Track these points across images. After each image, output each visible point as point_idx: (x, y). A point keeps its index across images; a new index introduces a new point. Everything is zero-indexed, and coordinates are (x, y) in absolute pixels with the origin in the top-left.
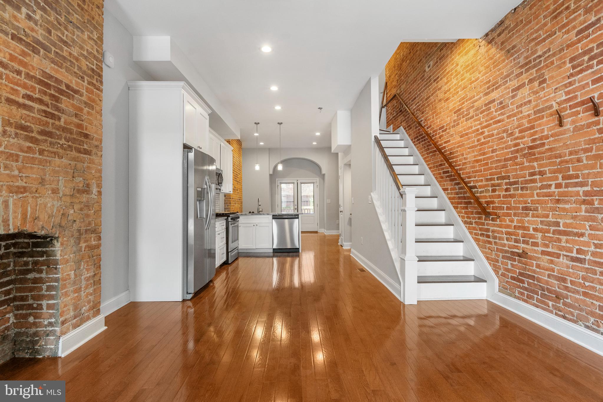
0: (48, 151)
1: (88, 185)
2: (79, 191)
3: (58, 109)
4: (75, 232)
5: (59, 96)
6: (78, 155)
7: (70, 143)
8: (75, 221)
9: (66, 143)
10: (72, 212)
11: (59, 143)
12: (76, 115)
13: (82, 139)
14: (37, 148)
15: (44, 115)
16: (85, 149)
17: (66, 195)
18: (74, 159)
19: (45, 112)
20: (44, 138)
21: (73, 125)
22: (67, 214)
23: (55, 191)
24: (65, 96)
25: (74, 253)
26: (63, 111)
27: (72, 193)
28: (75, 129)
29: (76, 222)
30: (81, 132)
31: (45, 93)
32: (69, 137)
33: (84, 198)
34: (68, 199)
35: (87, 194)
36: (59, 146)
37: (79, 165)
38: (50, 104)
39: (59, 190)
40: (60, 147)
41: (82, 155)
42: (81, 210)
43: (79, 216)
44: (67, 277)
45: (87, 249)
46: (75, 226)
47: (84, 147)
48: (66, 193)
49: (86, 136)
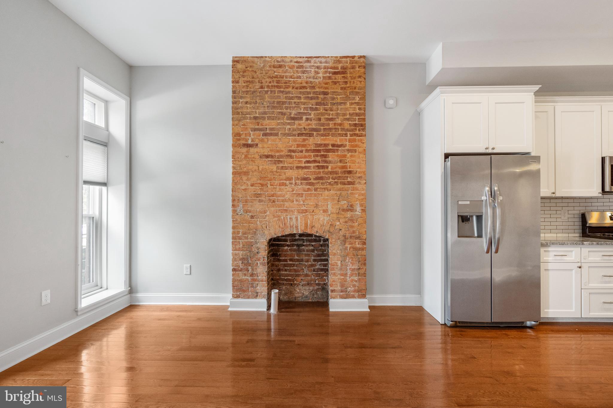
0: (320, 188)
1: (352, 206)
2: (343, 210)
3: (326, 162)
4: (341, 236)
5: (327, 154)
6: (343, 186)
7: (336, 180)
8: (341, 229)
9: (333, 181)
10: (338, 223)
11: (328, 182)
12: (341, 161)
13: (347, 175)
14: (313, 188)
15: (317, 168)
16: (348, 182)
17: (332, 213)
18: (340, 190)
19: (318, 166)
20: (318, 181)
21: (338, 168)
22: (334, 225)
23: (325, 211)
24: (331, 152)
25: (341, 250)
26: (330, 162)
27: (338, 212)
28: (340, 170)
29: (341, 230)
30: (345, 171)
31: (317, 156)
32: (335, 177)
33: (349, 214)
34: (335, 216)
35: (351, 212)
36: (328, 183)
37: (344, 193)
38: (321, 161)
39: (328, 210)
40: (329, 184)
41: (346, 186)
42: (346, 222)
43: (345, 227)
44: (334, 264)
45: (352, 249)
46: (342, 233)
47: (348, 180)
48: (333, 212)
49: (350, 172)
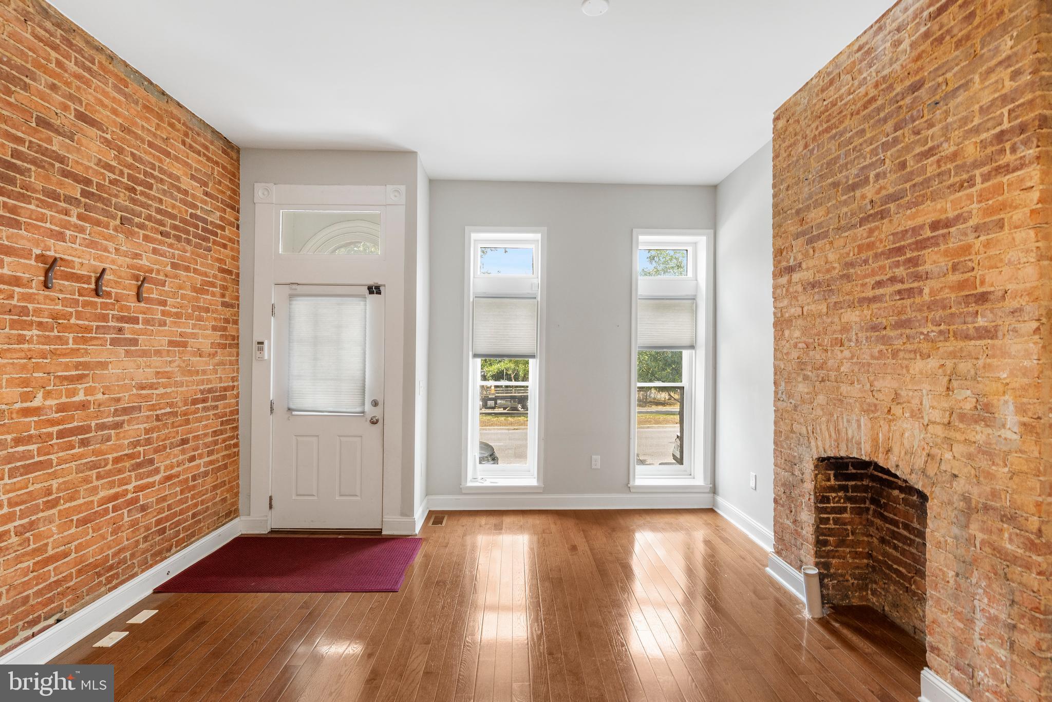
0: (904, 350)
1: (987, 408)
2: (962, 417)
3: (917, 277)
4: (956, 497)
5: (919, 253)
6: (961, 344)
7: (943, 327)
8: (956, 476)
9: (934, 328)
10: (948, 456)
11: (922, 333)
12: (955, 268)
13: (972, 308)
14: (890, 350)
15: (898, 297)
16: (977, 329)
17: (934, 423)
18: (953, 355)
19: (899, 292)
20: (899, 332)
21: (947, 290)
22: (938, 458)
23: (916, 414)
24: (929, 247)
25: (956, 538)
26: (927, 276)
27: (946, 421)
28: (953, 296)
29: (958, 479)
30: (967, 296)
31: (897, 265)
32: (941, 317)
33: (980, 434)
34: (939, 430)
35: (987, 426)
36: (922, 337)
37: (964, 367)
38: (905, 276)
39: (922, 412)
40: (924, 339)
41: (973, 342)
42: (970, 457)
43: (966, 470)
44: (938, 572)
45: (988, 550)
46: (960, 486)
47: (976, 325)
48: (933, 419)
49: (983, 298)
